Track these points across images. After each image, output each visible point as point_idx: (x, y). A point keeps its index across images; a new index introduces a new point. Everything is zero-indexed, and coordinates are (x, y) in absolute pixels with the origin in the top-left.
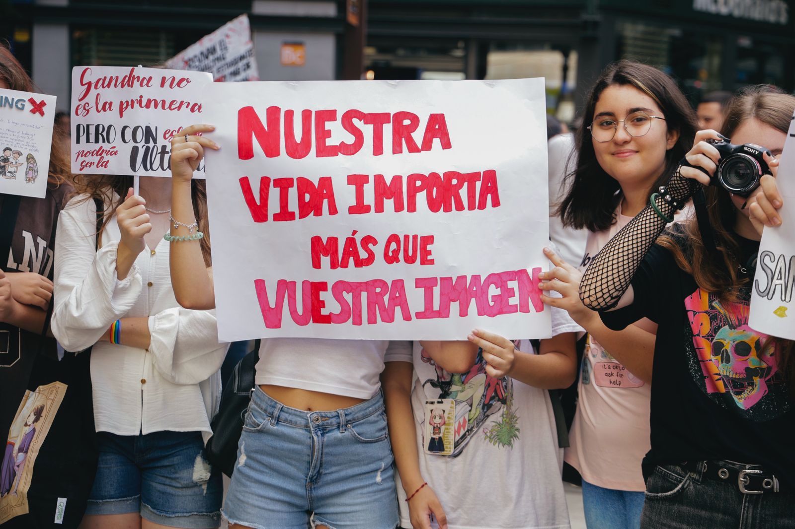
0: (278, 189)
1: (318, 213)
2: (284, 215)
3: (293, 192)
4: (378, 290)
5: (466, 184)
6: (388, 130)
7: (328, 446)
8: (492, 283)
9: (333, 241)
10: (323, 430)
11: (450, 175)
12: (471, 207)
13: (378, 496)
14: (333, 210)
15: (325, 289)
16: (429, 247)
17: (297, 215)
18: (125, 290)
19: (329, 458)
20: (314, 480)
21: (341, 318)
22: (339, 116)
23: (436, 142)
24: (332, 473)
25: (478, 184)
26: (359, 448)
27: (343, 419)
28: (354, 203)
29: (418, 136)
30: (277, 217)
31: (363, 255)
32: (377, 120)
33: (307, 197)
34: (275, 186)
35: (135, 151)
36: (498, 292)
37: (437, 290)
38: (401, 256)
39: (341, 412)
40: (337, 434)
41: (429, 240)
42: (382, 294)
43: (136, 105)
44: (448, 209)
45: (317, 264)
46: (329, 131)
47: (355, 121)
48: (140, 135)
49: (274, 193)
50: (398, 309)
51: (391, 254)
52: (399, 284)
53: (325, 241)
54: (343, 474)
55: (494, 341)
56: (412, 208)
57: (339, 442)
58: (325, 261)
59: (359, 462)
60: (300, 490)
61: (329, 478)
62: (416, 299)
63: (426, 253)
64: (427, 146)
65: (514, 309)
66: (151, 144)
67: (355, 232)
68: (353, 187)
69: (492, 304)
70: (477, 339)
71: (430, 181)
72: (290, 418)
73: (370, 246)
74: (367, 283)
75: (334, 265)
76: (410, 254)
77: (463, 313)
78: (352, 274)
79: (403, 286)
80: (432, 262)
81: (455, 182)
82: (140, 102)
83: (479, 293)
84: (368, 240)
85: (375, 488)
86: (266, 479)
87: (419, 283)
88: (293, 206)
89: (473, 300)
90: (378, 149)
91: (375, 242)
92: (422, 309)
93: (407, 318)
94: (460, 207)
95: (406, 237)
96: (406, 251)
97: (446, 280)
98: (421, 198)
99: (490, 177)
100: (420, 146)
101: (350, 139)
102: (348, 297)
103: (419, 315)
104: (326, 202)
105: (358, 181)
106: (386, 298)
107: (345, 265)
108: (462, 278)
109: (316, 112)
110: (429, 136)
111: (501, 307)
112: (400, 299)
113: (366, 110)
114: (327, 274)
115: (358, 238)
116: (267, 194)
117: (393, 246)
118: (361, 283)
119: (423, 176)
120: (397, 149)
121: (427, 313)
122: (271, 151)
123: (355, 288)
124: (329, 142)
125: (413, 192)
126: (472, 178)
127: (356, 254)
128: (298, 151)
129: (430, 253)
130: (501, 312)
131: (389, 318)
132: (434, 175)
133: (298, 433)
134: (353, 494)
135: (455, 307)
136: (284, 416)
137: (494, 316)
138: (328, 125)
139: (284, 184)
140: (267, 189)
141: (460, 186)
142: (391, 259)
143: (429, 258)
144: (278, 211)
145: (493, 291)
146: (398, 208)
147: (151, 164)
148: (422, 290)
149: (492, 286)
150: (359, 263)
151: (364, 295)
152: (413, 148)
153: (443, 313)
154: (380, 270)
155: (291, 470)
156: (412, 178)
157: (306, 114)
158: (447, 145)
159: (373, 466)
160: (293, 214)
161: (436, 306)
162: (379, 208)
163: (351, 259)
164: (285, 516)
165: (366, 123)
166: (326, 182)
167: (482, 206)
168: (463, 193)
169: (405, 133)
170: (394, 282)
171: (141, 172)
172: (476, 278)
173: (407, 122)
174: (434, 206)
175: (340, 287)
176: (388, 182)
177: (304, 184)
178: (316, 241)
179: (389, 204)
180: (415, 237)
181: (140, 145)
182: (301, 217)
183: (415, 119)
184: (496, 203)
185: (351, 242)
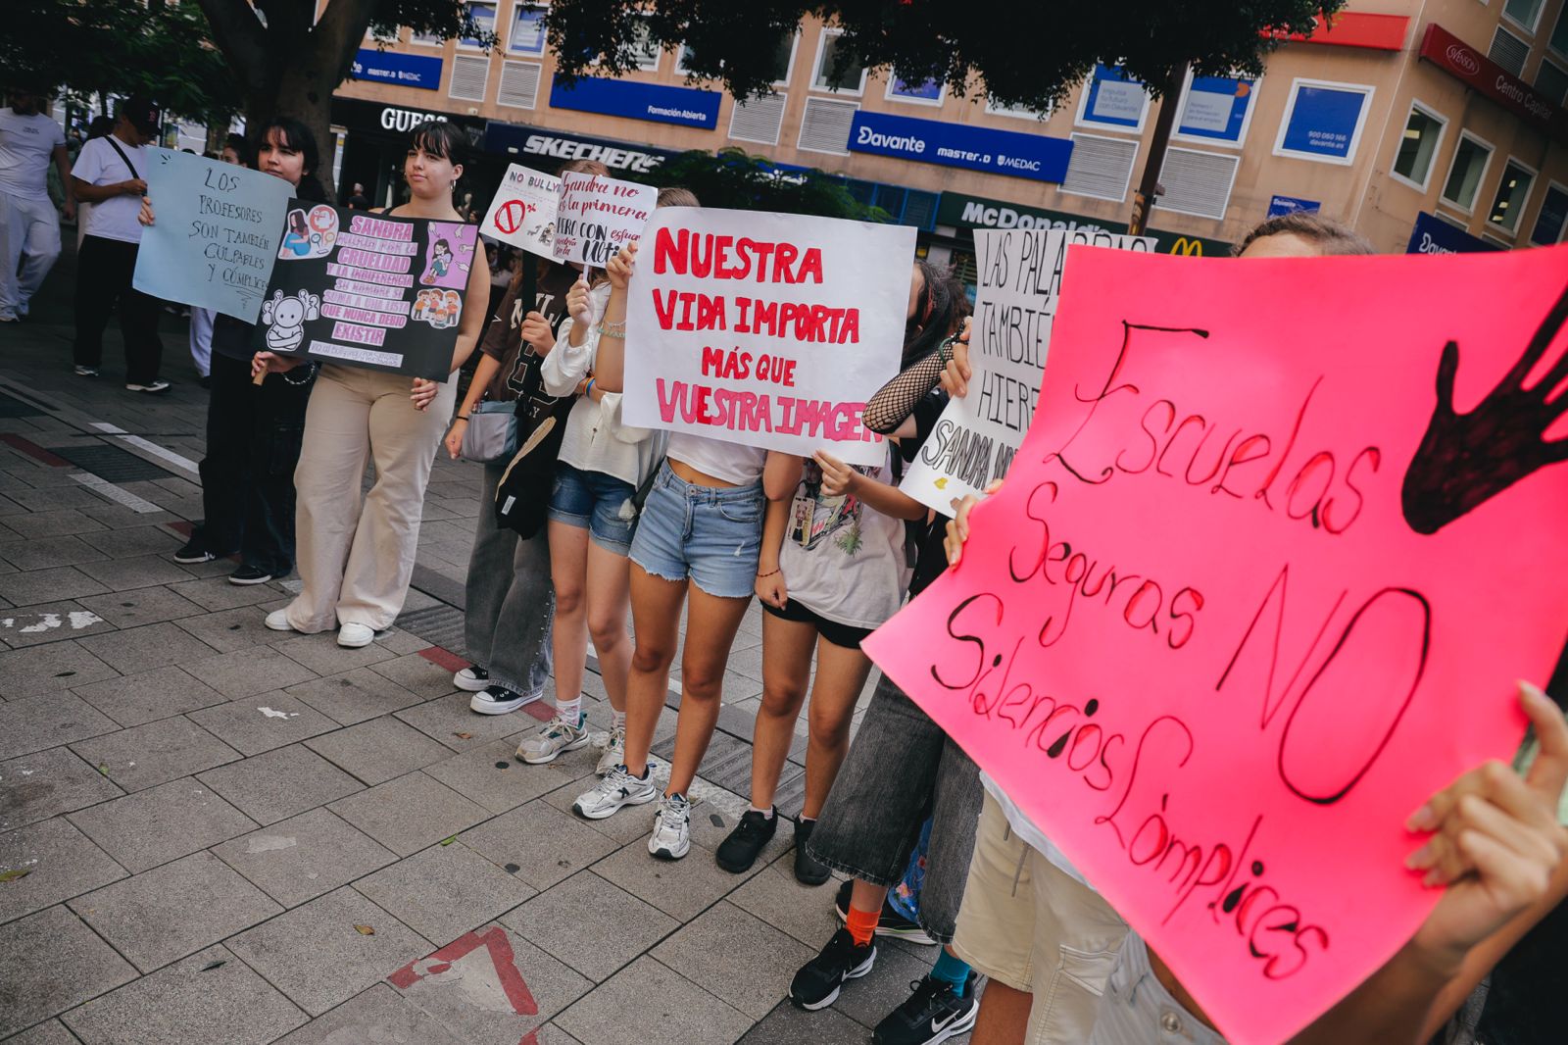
0: (683, 302)
1: (711, 327)
2: (686, 325)
3: (694, 306)
4: (749, 401)
5: (830, 318)
6: (771, 258)
7: (698, 515)
8: (841, 411)
9: (720, 353)
10: (697, 501)
11: (817, 309)
12: (832, 340)
13: (734, 566)
14: (723, 327)
15: (709, 395)
16: (792, 371)
17: (695, 327)
18: (574, 356)
19: (699, 525)
20: (687, 539)
21: (719, 421)
22: (735, 243)
23: (810, 275)
24: (700, 538)
25: (841, 320)
26: (724, 523)
27: (713, 496)
28: (738, 323)
29: (795, 268)
30: (680, 327)
31: (741, 369)
32: (763, 249)
33: (705, 312)
34: (681, 299)
35: (587, 244)
36: (845, 419)
37: (793, 410)
38: (769, 375)
39: (713, 489)
40: (707, 507)
41: (792, 364)
42: (751, 406)
43: (593, 207)
44: (811, 339)
45: (705, 372)
46: (726, 256)
47: (746, 249)
48: (592, 231)
49: (680, 305)
50: (763, 421)
51: (761, 372)
52: (765, 399)
53: (713, 352)
54: (709, 541)
55: (832, 463)
56: (782, 334)
57: (707, 514)
58: (712, 369)
59: (722, 534)
60: (677, 545)
61: (698, 541)
62: (777, 413)
63: (789, 375)
64: (801, 278)
65: (857, 437)
66: (600, 241)
67: (737, 348)
68: (739, 308)
69: (838, 429)
70: (819, 458)
71: (799, 311)
72: (676, 485)
73: (747, 361)
74: (741, 394)
75: (718, 374)
76: (776, 374)
77: (812, 434)
78: (731, 384)
79: (768, 401)
80: (792, 384)
81: (820, 315)
82: (596, 205)
83: (827, 419)
84: (746, 356)
85: (732, 559)
86: (655, 530)
87: (781, 401)
88: (693, 319)
89: (822, 424)
90: (761, 277)
91: (751, 360)
92: (780, 424)
93: (769, 430)
94: (822, 339)
95: (775, 359)
96: (773, 371)
97: (802, 402)
98: (791, 325)
99: (853, 314)
100: (795, 277)
101: (741, 265)
102: (726, 404)
103: (778, 429)
104: (718, 317)
105: (743, 303)
106: (754, 409)
107: (726, 376)
108: (815, 403)
109: (717, 237)
110: (804, 268)
111: (845, 434)
112: (765, 413)
113: (755, 241)
114: (713, 382)
115: (739, 354)
116: (674, 306)
117: (764, 365)
118: (736, 393)
119: (795, 306)
120: (777, 278)
121: (784, 429)
122: (680, 269)
123: (732, 397)
124: (726, 266)
125: (784, 319)
126: (836, 314)
127: (735, 367)
128: (701, 271)
129: (791, 376)
130: (845, 438)
131: (755, 428)
132: (804, 307)
133: (678, 498)
134: (713, 558)
135: (806, 426)
136: (672, 482)
137: (838, 440)
138: (726, 250)
139: (688, 298)
140: (675, 301)
141: (825, 319)
142: (761, 376)
143: (791, 380)
144: (681, 321)
145: (841, 418)
146: (772, 332)
147: (598, 257)
148: (783, 407)
149: (841, 414)
150: (738, 376)
151: (738, 403)
152: (789, 280)
153: (796, 431)
154: (752, 385)
155: (672, 527)
156: (786, 307)
157: (709, 238)
158: (819, 279)
159: (734, 541)
160: (692, 325)
161: (791, 425)
162: (757, 330)
163: (732, 371)
164: (664, 562)
165: (754, 251)
166: (720, 300)
167: (842, 340)
168: (827, 326)
169: (785, 265)
170: (762, 397)
171: (589, 262)
172: (827, 405)
173: (787, 254)
174: (799, 334)
175: (722, 394)
176: (766, 308)
177: (704, 301)
178: (707, 351)
179: (764, 327)
180: (782, 360)
181: (591, 240)
182: (698, 329)
183: (794, 251)
184: (855, 339)
185: (733, 355)
